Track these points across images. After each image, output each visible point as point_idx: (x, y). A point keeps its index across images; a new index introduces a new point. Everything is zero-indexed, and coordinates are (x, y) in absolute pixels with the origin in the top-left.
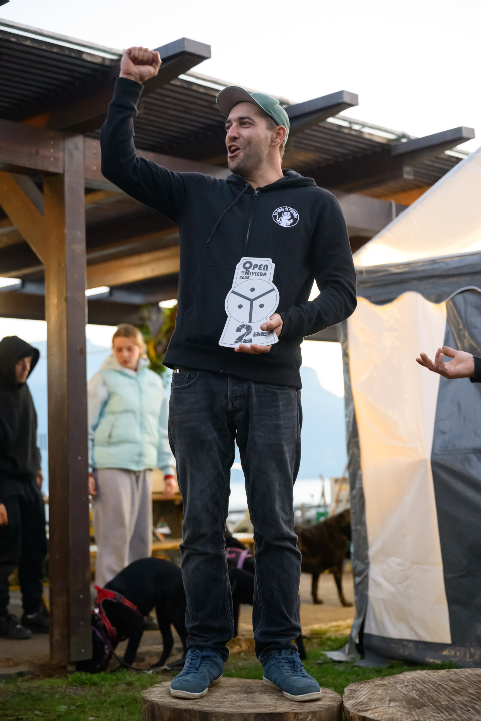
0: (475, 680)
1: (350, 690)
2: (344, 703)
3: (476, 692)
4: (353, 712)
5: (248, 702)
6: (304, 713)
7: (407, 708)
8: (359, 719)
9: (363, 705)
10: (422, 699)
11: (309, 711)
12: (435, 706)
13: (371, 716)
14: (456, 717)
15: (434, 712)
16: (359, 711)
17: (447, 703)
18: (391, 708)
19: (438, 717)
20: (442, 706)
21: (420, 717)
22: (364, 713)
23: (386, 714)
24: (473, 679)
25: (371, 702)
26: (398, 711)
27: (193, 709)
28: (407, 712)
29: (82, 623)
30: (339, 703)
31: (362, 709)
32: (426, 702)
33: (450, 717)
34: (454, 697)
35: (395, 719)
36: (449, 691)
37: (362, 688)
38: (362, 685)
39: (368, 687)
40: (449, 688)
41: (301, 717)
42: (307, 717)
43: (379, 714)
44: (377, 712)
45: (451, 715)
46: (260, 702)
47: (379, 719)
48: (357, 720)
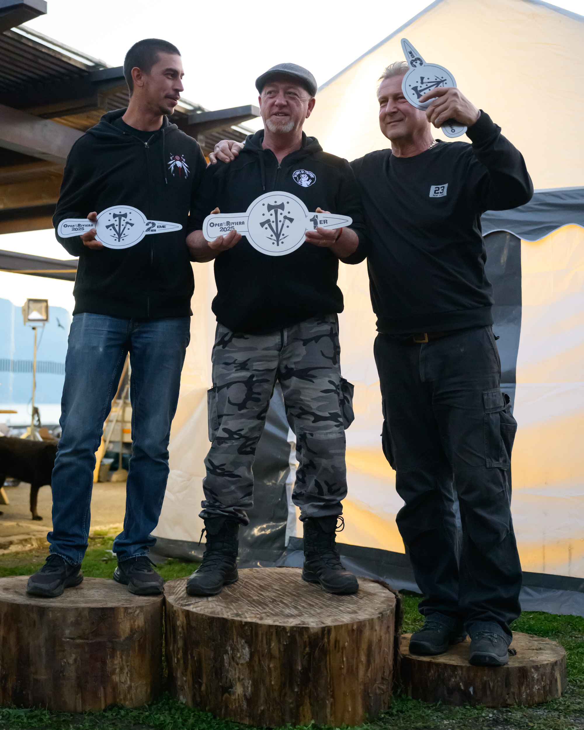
1: (170, 586)
2: (166, 598)
3: (280, 588)
4: (176, 606)
5: (79, 598)
6: (133, 607)
7: (224, 603)
8: (183, 612)
9: (184, 600)
10: (234, 594)
11: (137, 606)
12: (248, 601)
13: (194, 610)
14: (269, 610)
15: (249, 606)
16: (182, 605)
17: (257, 598)
18: (210, 603)
20: (254, 600)
21: (238, 610)
22: (187, 607)
23: (207, 608)
24: (275, 577)
26: (217, 605)
27: (30, 604)
28: (225, 606)
30: (161, 598)
31: (184, 604)
33: (265, 611)
34: (262, 593)
35: (216, 612)
36: (256, 587)
37: (179, 584)
38: (178, 582)
39: (184, 584)
40: (256, 585)
41: (130, 611)
42: (136, 611)
43: (201, 608)
44: (199, 607)
45: (265, 609)
46: (91, 597)
47: (202, 612)
48: (180, 613)
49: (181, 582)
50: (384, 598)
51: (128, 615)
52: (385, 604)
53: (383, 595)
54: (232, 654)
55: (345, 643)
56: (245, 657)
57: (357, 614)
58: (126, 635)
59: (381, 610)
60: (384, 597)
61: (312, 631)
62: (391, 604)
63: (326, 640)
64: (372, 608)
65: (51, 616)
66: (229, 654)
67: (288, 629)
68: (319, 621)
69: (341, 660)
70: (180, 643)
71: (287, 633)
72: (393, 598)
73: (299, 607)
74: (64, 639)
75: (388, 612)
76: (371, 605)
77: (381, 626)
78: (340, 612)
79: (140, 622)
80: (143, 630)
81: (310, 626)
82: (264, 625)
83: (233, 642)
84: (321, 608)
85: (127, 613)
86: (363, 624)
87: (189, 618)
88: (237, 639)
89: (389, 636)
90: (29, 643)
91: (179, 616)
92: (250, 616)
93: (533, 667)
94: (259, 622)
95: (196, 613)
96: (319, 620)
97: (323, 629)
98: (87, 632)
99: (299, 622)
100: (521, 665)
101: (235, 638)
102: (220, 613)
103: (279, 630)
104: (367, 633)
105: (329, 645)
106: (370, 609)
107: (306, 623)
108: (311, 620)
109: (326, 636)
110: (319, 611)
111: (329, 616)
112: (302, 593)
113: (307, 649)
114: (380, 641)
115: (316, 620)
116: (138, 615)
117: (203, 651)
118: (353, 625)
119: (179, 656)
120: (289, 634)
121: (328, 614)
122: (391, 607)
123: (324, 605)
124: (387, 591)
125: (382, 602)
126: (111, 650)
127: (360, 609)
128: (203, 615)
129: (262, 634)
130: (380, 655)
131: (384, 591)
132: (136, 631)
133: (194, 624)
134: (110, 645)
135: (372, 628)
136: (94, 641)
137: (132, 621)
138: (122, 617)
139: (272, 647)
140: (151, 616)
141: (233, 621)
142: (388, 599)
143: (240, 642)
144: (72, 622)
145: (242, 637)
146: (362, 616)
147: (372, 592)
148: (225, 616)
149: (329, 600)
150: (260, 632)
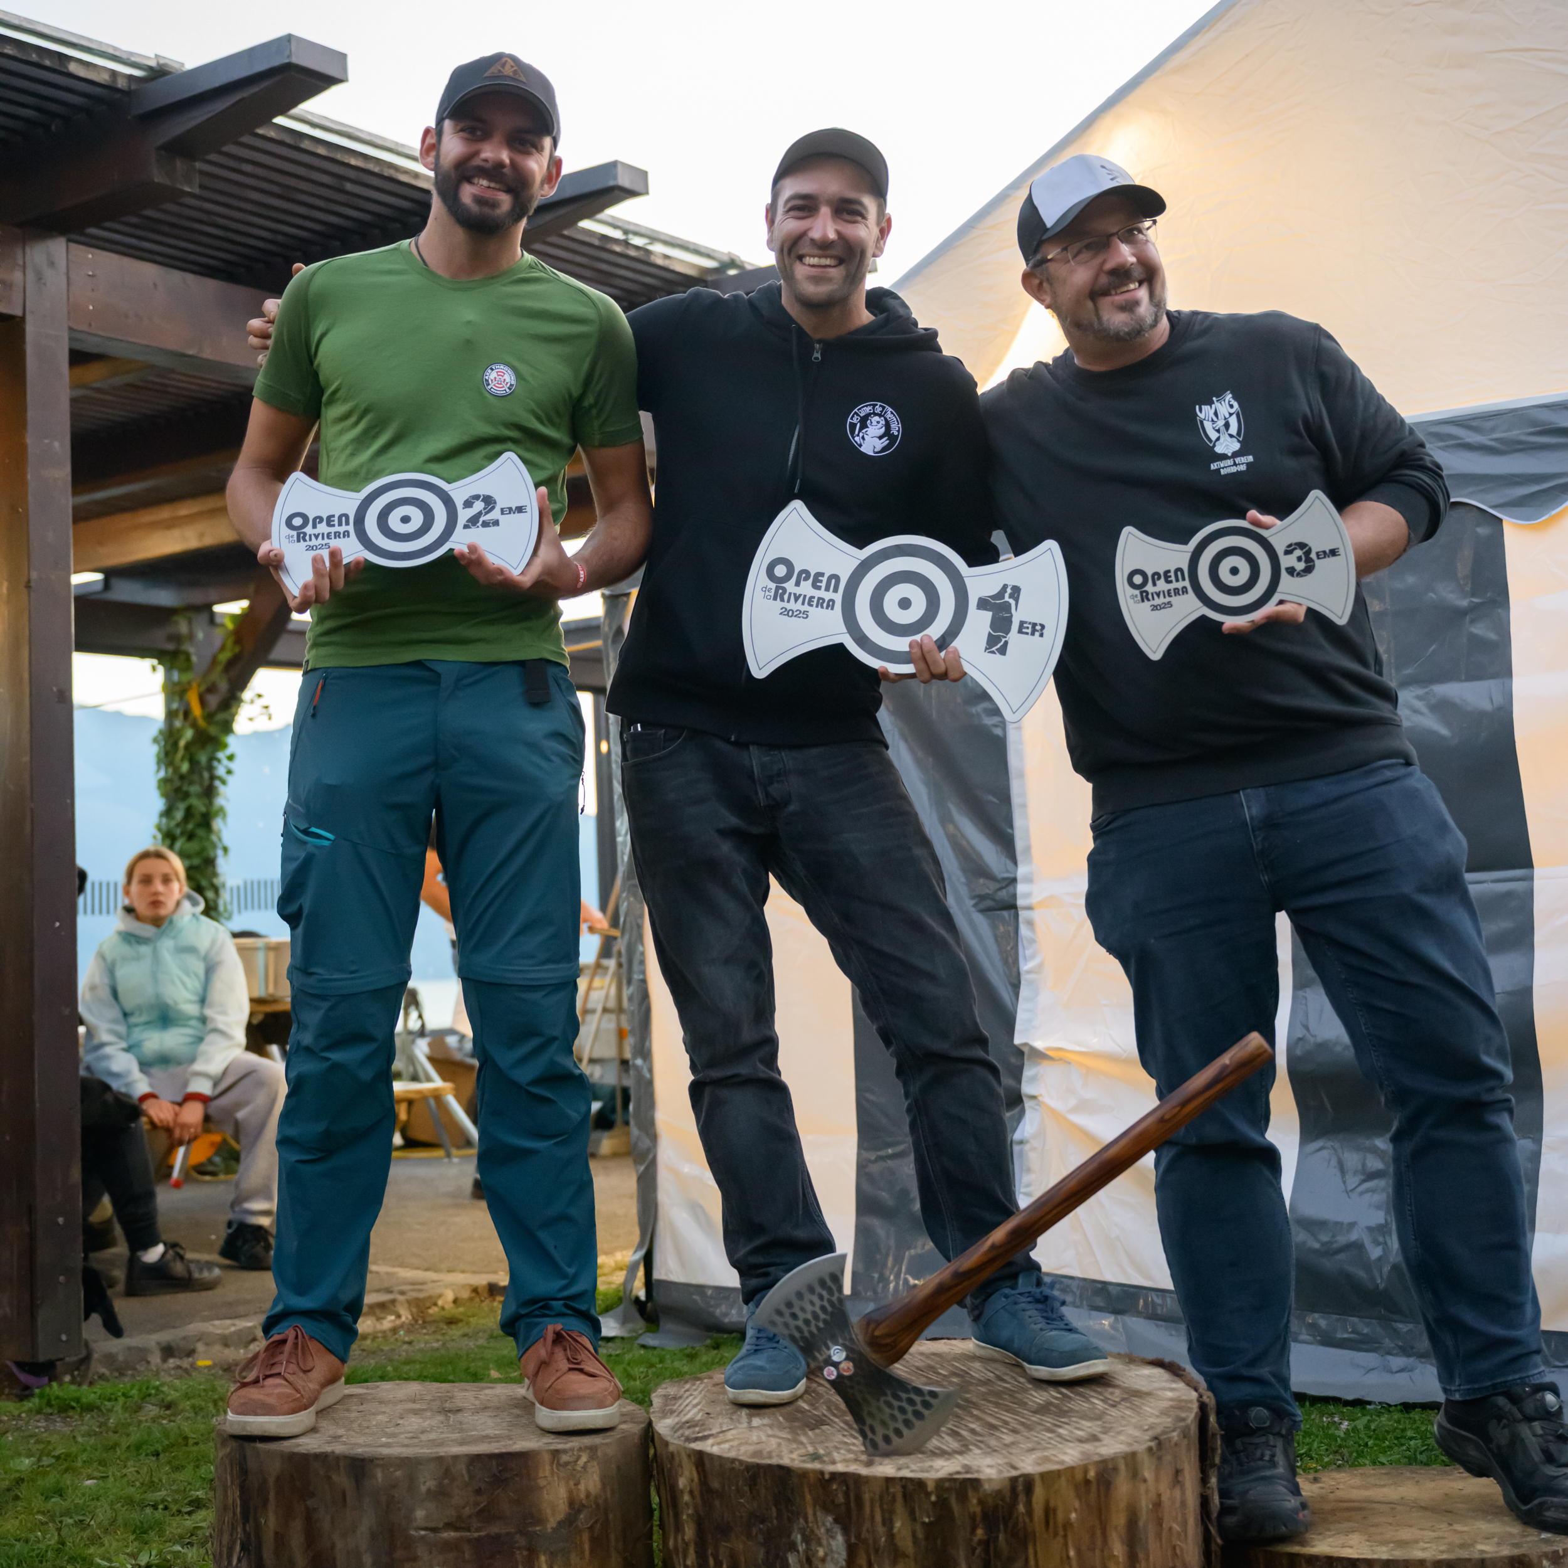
0: (920, 1364)
1: (666, 1397)
2: (654, 1424)
4: (676, 1442)
5: (449, 1432)
6: (572, 1449)
7: (788, 1430)
8: (689, 1456)
9: (695, 1426)
10: (816, 1409)
13: (715, 1450)
15: (844, 1436)
16: (688, 1440)
18: (754, 1430)
19: (854, 1444)
21: (818, 1446)
22: (698, 1443)
23: (747, 1443)
24: (916, 1364)
25: (711, 1420)
26: (769, 1436)
27: (333, 1452)
28: (789, 1437)
29: (62, 1279)
30: (643, 1426)
31: (694, 1436)
32: (825, 1416)
35: (765, 1453)
37: (687, 1390)
38: (687, 1386)
39: (700, 1389)
41: (565, 1458)
42: (579, 1458)
43: (731, 1443)
44: (727, 1441)
46: (476, 1430)
47: (732, 1454)
48: (685, 1460)
49: (694, 1385)
50: (1171, 1403)
51: (561, 1469)
52: (1169, 1416)
53: (1170, 1394)
54: (806, 1551)
55: (1070, 1512)
56: (836, 1556)
57: (1097, 1444)
58: (560, 1516)
59: (1159, 1430)
60: (1171, 1400)
61: (986, 1486)
62: (1183, 1415)
63: (1021, 1508)
64: (1136, 1427)
65: (380, 1480)
66: (798, 1552)
67: (931, 1487)
68: (1006, 1463)
69: (1065, 1556)
70: (689, 1532)
71: (928, 1494)
72: (1191, 1401)
73: (964, 1433)
74: (413, 1532)
75: (1175, 1434)
76: (1133, 1421)
77: (1158, 1469)
78: (1059, 1439)
79: (591, 1483)
80: (600, 1501)
81: (982, 1476)
82: (875, 1478)
83: (806, 1521)
84: (1015, 1431)
85: (559, 1464)
86: (1110, 1466)
87: (704, 1471)
88: (815, 1514)
89: (1183, 1492)
90: (333, 1546)
91: (680, 1466)
92: (843, 1457)
93: (1546, 1555)
94: (864, 1471)
95: (720, 1457)
96: (1006, 1460)
97: (1014, 1480)
98: (467, 1511)
99: (959, 1469)
100: (1516, 1552)
101: (810, 1511)
102: (774, 1454)
103: (912, 1489)
104: (1122, 1487)
105: (1031, 1520)
106: (1131, 1431)
107: (975, 1468)
108: (988, 1461)
109: (1022, 1498)
110: (1008, 1439)
111: (1032, 1450)
112: (974, 1400)
113: (980, 1532)
114: (1158, 1504)
115: (1000, 1462)
116: (584, 1467)
117: (741, 1547)
118: (1085, 1469)
119: (689, 1562)
120: (933, 1498)
121: (1030, 1445)
122: (1182, 1424)
123: (1023, 1424)
124: (1181, 1385)
125: (1164, 1413)
126: (525, 1553)
127: (1106, 1431)
128: (733, 1460)
129: (872, 1501)
130: (1161, 1540)
131: (1174, 1385)
132: (584, 1506)
133: (715, 1484)
134: (522, 1541)
135: (1135, 1474)
136: (483, 1534)
137: (571, 1483)
138: (547, 1473)
139: (895, 1530)
140: (618, 1468)
141: (804, 1474)
142: (1180, 1405)
143: (824, 1525)
144: (429, 1490)
145: (826, 1509)
146: (1111, 1447)
147: (1144, 1389)
148: (786, 1461)
149: (1035, 1412)
150: (867, 1497)
